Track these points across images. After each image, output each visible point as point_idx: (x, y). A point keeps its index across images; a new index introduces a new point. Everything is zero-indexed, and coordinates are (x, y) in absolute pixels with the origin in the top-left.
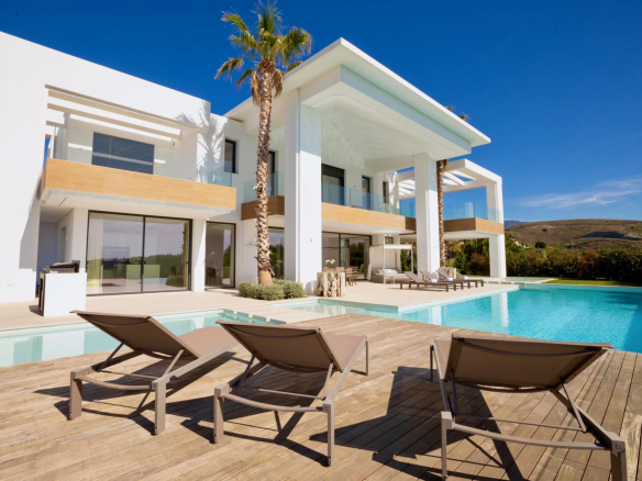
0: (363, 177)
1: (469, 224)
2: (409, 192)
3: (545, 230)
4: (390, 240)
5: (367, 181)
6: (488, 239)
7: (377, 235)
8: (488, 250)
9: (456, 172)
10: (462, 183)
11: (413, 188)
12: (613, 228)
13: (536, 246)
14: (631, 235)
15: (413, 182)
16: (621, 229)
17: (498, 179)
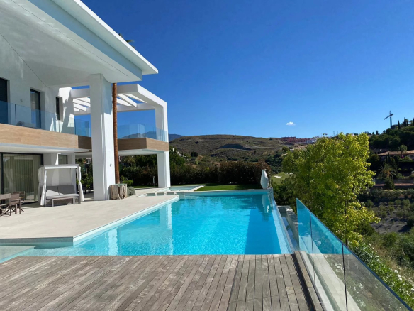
0: (32, 90)
1: (141, 143)
2: (84, 109)
3: (197, 143)
4: (64, 159)
5: (37, 95)
6: (156, 155)
7: (49, 154)
8: (156, 163)
9: (130, 95)
10: (135, 104)
11: (89, 105)
12: (237, 142)
13: (192, 155)
14: (246, 146)
15: (88, 100)
16: (242, 142)
17: (164, 104)
